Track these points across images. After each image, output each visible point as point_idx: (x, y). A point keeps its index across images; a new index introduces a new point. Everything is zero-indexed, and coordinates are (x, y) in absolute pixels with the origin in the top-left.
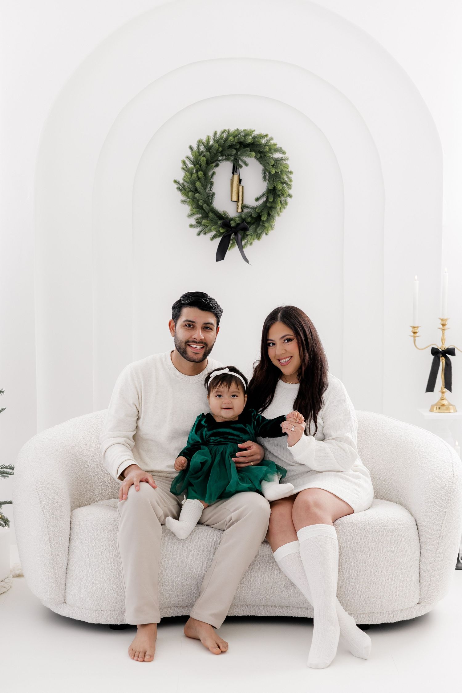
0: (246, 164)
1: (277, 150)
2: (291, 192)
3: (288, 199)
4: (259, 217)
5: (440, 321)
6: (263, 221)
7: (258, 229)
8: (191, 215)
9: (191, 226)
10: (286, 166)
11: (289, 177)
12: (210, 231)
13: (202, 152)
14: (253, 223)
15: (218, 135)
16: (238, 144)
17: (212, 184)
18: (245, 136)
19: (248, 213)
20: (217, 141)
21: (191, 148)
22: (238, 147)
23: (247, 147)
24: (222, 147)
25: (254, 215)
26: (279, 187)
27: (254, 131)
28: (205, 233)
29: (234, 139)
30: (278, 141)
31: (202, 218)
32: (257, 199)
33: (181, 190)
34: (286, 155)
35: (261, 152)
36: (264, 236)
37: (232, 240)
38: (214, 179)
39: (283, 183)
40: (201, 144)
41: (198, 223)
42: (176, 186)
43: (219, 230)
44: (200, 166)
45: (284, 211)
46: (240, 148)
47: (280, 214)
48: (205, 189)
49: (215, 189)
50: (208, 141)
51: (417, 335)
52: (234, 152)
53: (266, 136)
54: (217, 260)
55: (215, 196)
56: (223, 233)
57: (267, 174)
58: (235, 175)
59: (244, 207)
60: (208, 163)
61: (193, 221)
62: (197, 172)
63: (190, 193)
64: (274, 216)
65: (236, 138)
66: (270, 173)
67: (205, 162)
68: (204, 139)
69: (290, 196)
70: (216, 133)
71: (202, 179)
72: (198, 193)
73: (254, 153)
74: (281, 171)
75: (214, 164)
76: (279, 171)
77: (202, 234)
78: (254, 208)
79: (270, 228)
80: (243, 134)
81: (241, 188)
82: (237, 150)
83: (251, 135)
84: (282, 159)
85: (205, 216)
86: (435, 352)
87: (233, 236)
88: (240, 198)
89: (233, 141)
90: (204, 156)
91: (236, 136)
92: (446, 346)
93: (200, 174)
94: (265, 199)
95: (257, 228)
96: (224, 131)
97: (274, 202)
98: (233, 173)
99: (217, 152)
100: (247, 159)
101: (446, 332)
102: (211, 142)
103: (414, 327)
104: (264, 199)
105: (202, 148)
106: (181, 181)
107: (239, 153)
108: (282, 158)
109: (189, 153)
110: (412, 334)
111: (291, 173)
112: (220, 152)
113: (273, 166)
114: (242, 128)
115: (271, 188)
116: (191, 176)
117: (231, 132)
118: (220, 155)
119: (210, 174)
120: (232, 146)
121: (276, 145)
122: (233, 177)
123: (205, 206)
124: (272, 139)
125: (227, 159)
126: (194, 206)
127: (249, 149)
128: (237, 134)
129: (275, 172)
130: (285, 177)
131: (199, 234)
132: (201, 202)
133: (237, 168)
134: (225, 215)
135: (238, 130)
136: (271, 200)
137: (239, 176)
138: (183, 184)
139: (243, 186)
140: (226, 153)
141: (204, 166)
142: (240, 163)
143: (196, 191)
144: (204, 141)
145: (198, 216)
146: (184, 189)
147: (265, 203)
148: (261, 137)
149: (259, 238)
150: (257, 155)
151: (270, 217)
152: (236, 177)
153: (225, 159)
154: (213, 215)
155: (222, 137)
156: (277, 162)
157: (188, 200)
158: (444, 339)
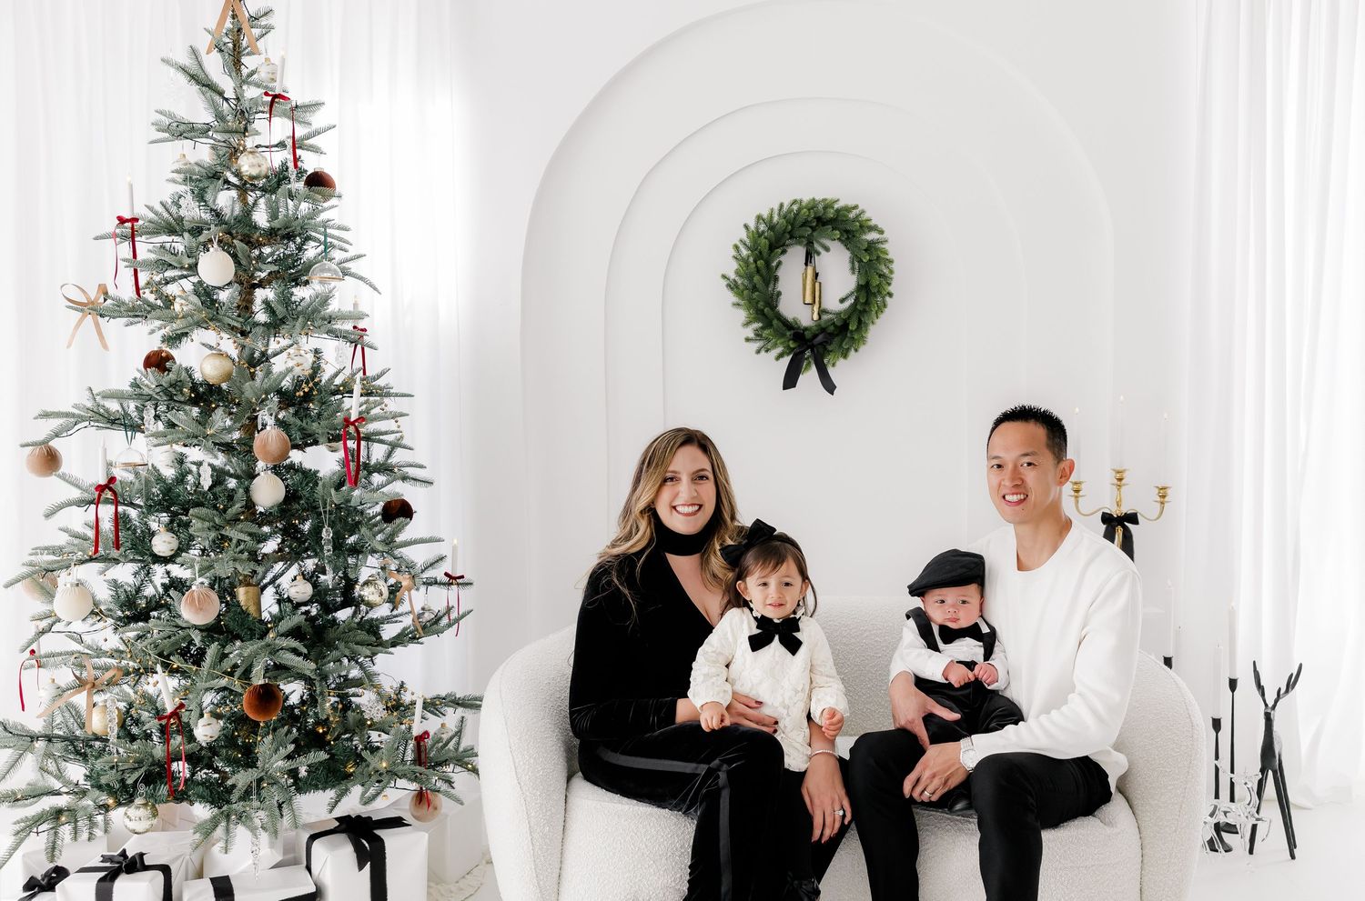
1: (871, 229)
2: (891, 289)
3: (887, 298)
4: (846, 323)
5: (1113, 473)
6: (852, 331)
7: (844, 345)
8: (747, 324)
9: (748, 340)
10: (885, 252)
11: (888, 268)
12: (775, 346)
13: (763, 232)
14: (837, 335)
15: (785, 208)
16: (815, 220)
17: (776, 279)
18: (825, 208)
19: (829, 321)
20: (784, 217)
21: (746, 227)
22: (814, 224)
23: (828, 224)
24: (792, 225)
25: (839, 324)
26: (875, 281)
27: (838, 200)
28: (767, 351)
29: (809, 213)
30: (874, 215)
31: (762, 328)
32: (842, 301)
33: (732, 289)
35: (847, 232)
36: (852, 352)
37: (807, 358)
38: (780, 273)
39: (880, 276)
40: (761, 221)
41: (757, 335)
42: (725, 282)
43: (789, 346)
44: (760, 252)
45: (882, 316)
46: (817, 226)
47: (876, 321)
48: (767, 284)
49: (781, 286)
50: (771, 217)
51: (1081, 493)
52: (809, 232)
53: (856, 207)
54: (785, 388)
55: (782, 297)
56: (794, 349)
57: (857, 264)
58: (809, 267)
59: (822, 312)
60: (772, 248)
61: (750, 332)
62: (755, 261)
63: (746, 292)
64: (867, 325)
65: (812, 211)
66: (860, 261)
67: (767, 246)
68: (765, 214)
70: (782, 205)
71: (764, 271)
72: (757, 291)
73: (838, 232)
74: (878, 257)
75: (779, 251)
76: (874, 258)
77: (763, 352)
78: (838, 314)
79: (861, 342)
80: (821, 205)
81: (817, 285)
82: (814, 229)
83: (833, 207)
84: (878, 242)
85: (768, 324)
86: (1107, 519)
87: (808, 353)
88: (817, 299)
89: (808, 216)
90: (766, 238)
91: (812, 208)
92: (1124, 510)
93: (760, 263)
94: (853, 300)
95: (842, 341)
96: (795, 202)
97: (867, 303)
98: (806, 264)
99: (784, 232)
100: (828, 243)
101: (1123, 489)
102: (776, 218)
104: (851, 301)
105: (762, 227)
106: (732, 276)
107: (816, 233)
108: (879, 239)
109: (743, 235)
110: (1073, 493)
111: (891, 261)
112: (789, 233)
113: (866, 250)
114: (819, 198)
115: (862, 283)
116: (747, 267)
117: (804, 204)
118: (788, 237)
119: (774, 264)
120: (805, 224)
121: (869, 220)
122: (806, 269)
123: (766, 310)
124: (863, 212)
125: (800, 243)
126: (751, 311)
127: (829, 227)
128: (813, 205)
129: (870, 260)
130: (883, 267)
131: (758, 352)
132: (761, 305)
133: (811, 257)
134: (796, 323)
135: (814, 199)
136: (862, 300)
137: (815, 268)
138: (735, 280)
139: (820, 283)
140: (797, 233)
141: (765, 252)
142: (817, 246)
143: (755, 288)
144: (765, 216)
145: (758, 325)
146: (737, 287)
147: (854, 306)
148: (848, 209)
149: (845, 356)
150: (842, 235)
151: (862, 325)
152: (810, 270)
153: (796, 244)
154: (780, 324)
155: (790, 211)
156: (871, 247)
157: (742, 302)
158: (1120, 500)
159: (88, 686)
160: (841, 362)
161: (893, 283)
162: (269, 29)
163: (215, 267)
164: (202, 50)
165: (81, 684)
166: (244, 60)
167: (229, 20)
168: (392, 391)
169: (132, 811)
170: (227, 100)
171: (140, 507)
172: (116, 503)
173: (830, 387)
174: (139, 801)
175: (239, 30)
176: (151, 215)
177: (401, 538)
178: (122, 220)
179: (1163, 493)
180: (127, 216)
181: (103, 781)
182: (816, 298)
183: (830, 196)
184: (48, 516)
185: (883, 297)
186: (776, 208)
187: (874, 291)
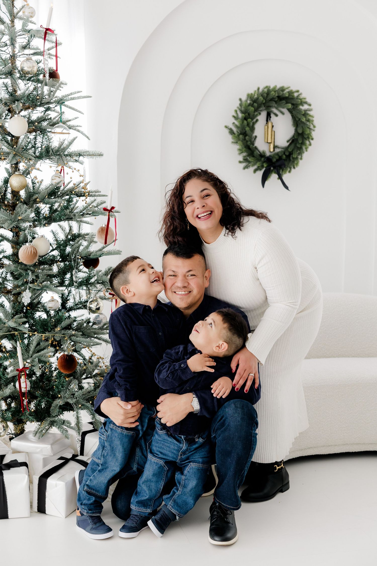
1: (305, 103)
2: (313, 136)
3: (311, 141)
4: (291, 154)
6: (293, 158)
8: (240, 153)
9: (240, 162)
10: (311, 116)
11: (313, 124)
12: (253, 165)
13: (250, 103)
14: (287, 160)
15: (261, 90)
16: (277, 98)
17: (255, 129)
18: (282, 91)
19: (279, 152)
21: (240, 100)
22: (276, 99)
23: (284, 100)
24: (265, 100)
25: (287, 154)
26: (307, 132)
27: (289, 87)
28: (249, 168)
29: (275, 93)
30: (306, 96)
31: (248, 156)
33: (231, 134)
36: (293, 170)
40: (249, 97)
41: (245, 159)
42: (226, 130)
43: (262, 165)
44: (249, 114)
46: (278, 100)
48: (252, 132)
49: (256, 133)
50: (254, 95)
52: (274, 104)
53: (298, 91)
55: (257, 138)
56: (266, 166)
57: (295, 122)
60: (255, 112)
61: (241, 158)
62: (245, 119)
63: (240, 136)
65: (276, 92)
67: (252, 111)
68: (251, 93)
69: (313, 138)
70: (258, 89)
73: (290, 105)
77: (246, 170)
78: (287, 148)
79: (298, 164)
80: (280, 90)
82: (276, 102)
83: (286, 91)
85: (250, 154)
88: (273, 140)
89: (274, 95)
90: (251, 106)
93: (249, 120)
95: (289, 164)
96: (267, 87)
97: (303, 143)
98: (267, 121)
102: (256, 96)
104: (290, 141)
105: (249, 101)
106: (231, 127)
107: (277, 105)
108: (308, 109)
109: (240, 105)
111: (314, 121)
113: (303, 115)
114: (279, 85)
115: (300, 132)
116: (243, 122)
117: (271, 88)
118: (263, 105)
120: (272, 100)
121: (304, 98)
122: (268, 124)
123: (251, 146)
124: (301, 94)
126: (243, 147)
127: (284, 101)
128: (274, 90)
129: (305, 120)
130: (311, 124)
131: (244, 168)
133: (270, 117)
134: (264, 153)
135: (276, 86)
136: (300, 142)
137: (272, 123)
138: (233, 129)
139: (274, 132)
140: (268, 105)
141: (251, 114)
143: (244, 134)
145: (245, 154)
146: (234, 133)
148: (291, 93)
149: (290, 172)
150: (291, 107)
154: (257, 154)
155: (263, 92)
157: (239, 142)
160: (288, 174)
161: (314, 132)
166: (15, 3)
173: (286, 186)
183: (286, 86)
185: (309, 140)
186: (256, 89)
187: (306, 136)
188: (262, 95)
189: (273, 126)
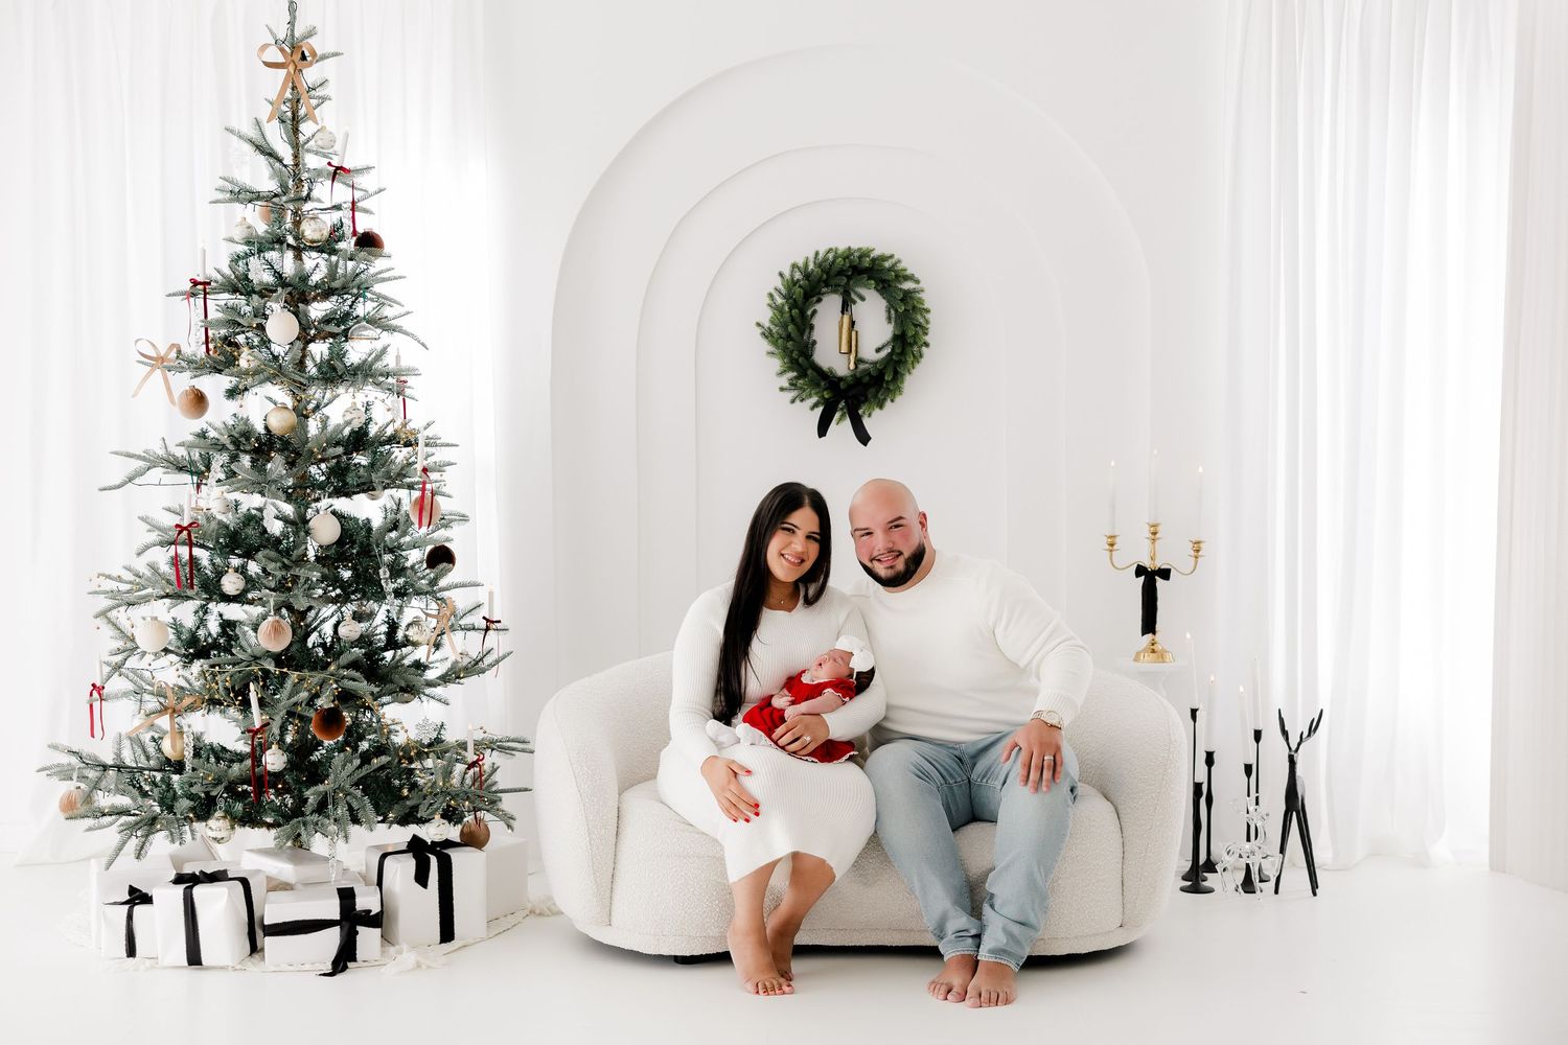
0: (863, 299)
1: (907, 278)
2: (928, 339)
3: (924, 348)
4: (881, 374)
5: (1147, 527)
6: (887, 382)
7: (879, 395)
8: (781, 373)
9: (782, 389)
10: (921, 301)
11: (924, 317)
12: (810, 396)
13: (798, 281)
14: (873, 385)
15: (821, 256)
16: (850, 269)
17: (812, 327)
18: (860, 257)
19: (865, 370)
20: (819, 265)
21: (781, 275)
22: (850, 273)
23: (864, 273)
24: (828, 273)
25: (875, 373)
26: (910, 333)
27: (873, 250)
28: (802, 401)
29: (845, 262)
30: (909, 265)
31: (797, 378)
32: (878, 350)
33: (767, 337)
34: (920, 286)
35: (883, 281)
36: (888, 403)
37: (842, 409)
38: (815, 321)
40: (796, 270)
41: (792, 384)
42: (759, 330)
43: (822, 396)
44: (795, 301)
45: (917, 366)
46: (853, 274)
47: (912, 371)
48: (802, 334)
49: (816, 335)
50: (806, 265)
51: (1115, 548)
52: (845, 280)
53: (892, 256)
54: (820, 436)
55: (817, 346)
56: (827, 399)
57: (893, 312)
58: (845, 316)
59: (858, 361)
60: (807, 297)
61: (784, 381)
62: (790, 310)
63: (780, 341)
65: (847, 261)
66: (896, 311)
67: (802, 295)
68: (801, 263)
69: (927, 345)
70: (817, 254)
71: (799, 320)
72: (792, 340)
73: (873, 282)
74: (914, 307)
75: (815, 299)
76: (910, 308)
77: (798, 401)
78: (875, 363)
79: (897, 393)
80: (856, 254)
81: (854, 334)
82: (849, 278)
83: (869, 256)
84: (915, 291)
85: (802, 374)
86: (1140, 571)
87: (841, 404)
88: (853, 348)
89: (844, 265)
90: (800, 287)
91: (848, 257)
92: (1160, 564)
93: (795, 312)
94: (890, 350)
95: (878, 392)
96: (830, 250)
97: (903, 353)
98: (843, 313)
99: (820, 280)
100: (862, 291)
101: (1157, 543)
102: (811, 266)
103: (1111, 537)
104: (888, 350)
105: (798, 276)
106: (767, 324)
107: (851, 282)
108: (915, 289)
109: (778, 283)
110: (1108, 547)
111: (928, 311)
112: (823, 281)
113: (902, 300)
114: (855, 246)
115: (898, 332)
116: (782, 316)
117: (839, 252)
118: (823, 285)
119: (809, 313)
120: (841, 272)
121: (905, 270)
122: (842, 317)
123: (800, 360)
124: (899, 261)
125: (834, 292)
126: (786, 360)
127: (865, 276)
128: (848, 254)
129: (905, 310)
130: (919, 317)
131: (793, 401)
132: (795, 355)
133: (847, 305)
134: (832, 372)
135: (849, 248)
136: (898, 351)
137: (851, 316)
138: (769, 328)
139: (856, 331)
140: (833, 282)
141: (800, 301)
142: (854, 296)
143: (789, 337)
144: (801, 264)
145: (793, 374)
146: (772, 335)
147: (890, 355)
148: (884, 258)
149: (881, 406)
150: (877, 284)
151: (897, 377)
152: (846, 318)
153: (832, 292)
154: (815, 374)
155: (825, 259)
156: (908, 296)
157: (776, 351)
158: (1154, 554)
159: (170, 711)
160: (877, 412)
161: (930, 332)
162: (324, 99)
163: (281, 327)
164: (264, 118)
165: (163, 710)
166: (303, 127)
167: (289, 90)
168: (438, 441)
169: (212, 823)
170: (286, 166)
171: (211, 549)
172: (191, 545)
173: (863, 437)
174: (219, 814)
175: (298, 101)
176: (219, 277)
177: (443, 583)
178: (195, 283)
179: (1197, 547)
180: (200, 279)
181: (194, 790)
182: (852, 345)
184: (139, 554)
185: (920, 347)
186: (812, 256)
187: (910, 340)
188: (820, 266)
189: (853, 324)
